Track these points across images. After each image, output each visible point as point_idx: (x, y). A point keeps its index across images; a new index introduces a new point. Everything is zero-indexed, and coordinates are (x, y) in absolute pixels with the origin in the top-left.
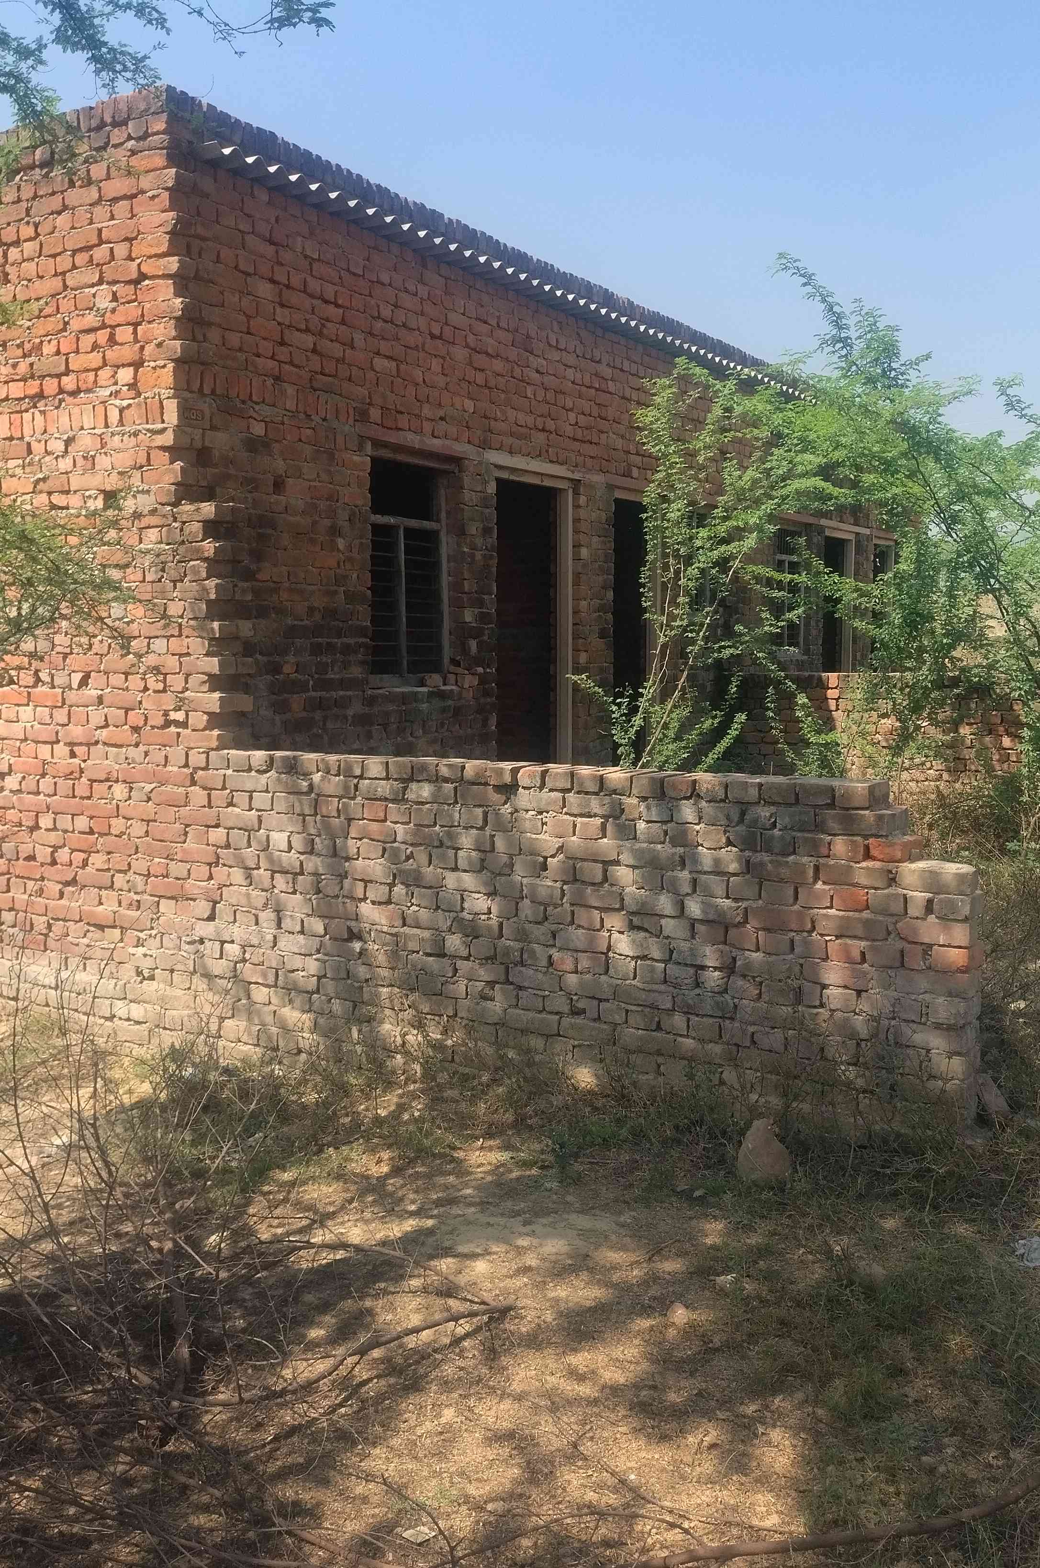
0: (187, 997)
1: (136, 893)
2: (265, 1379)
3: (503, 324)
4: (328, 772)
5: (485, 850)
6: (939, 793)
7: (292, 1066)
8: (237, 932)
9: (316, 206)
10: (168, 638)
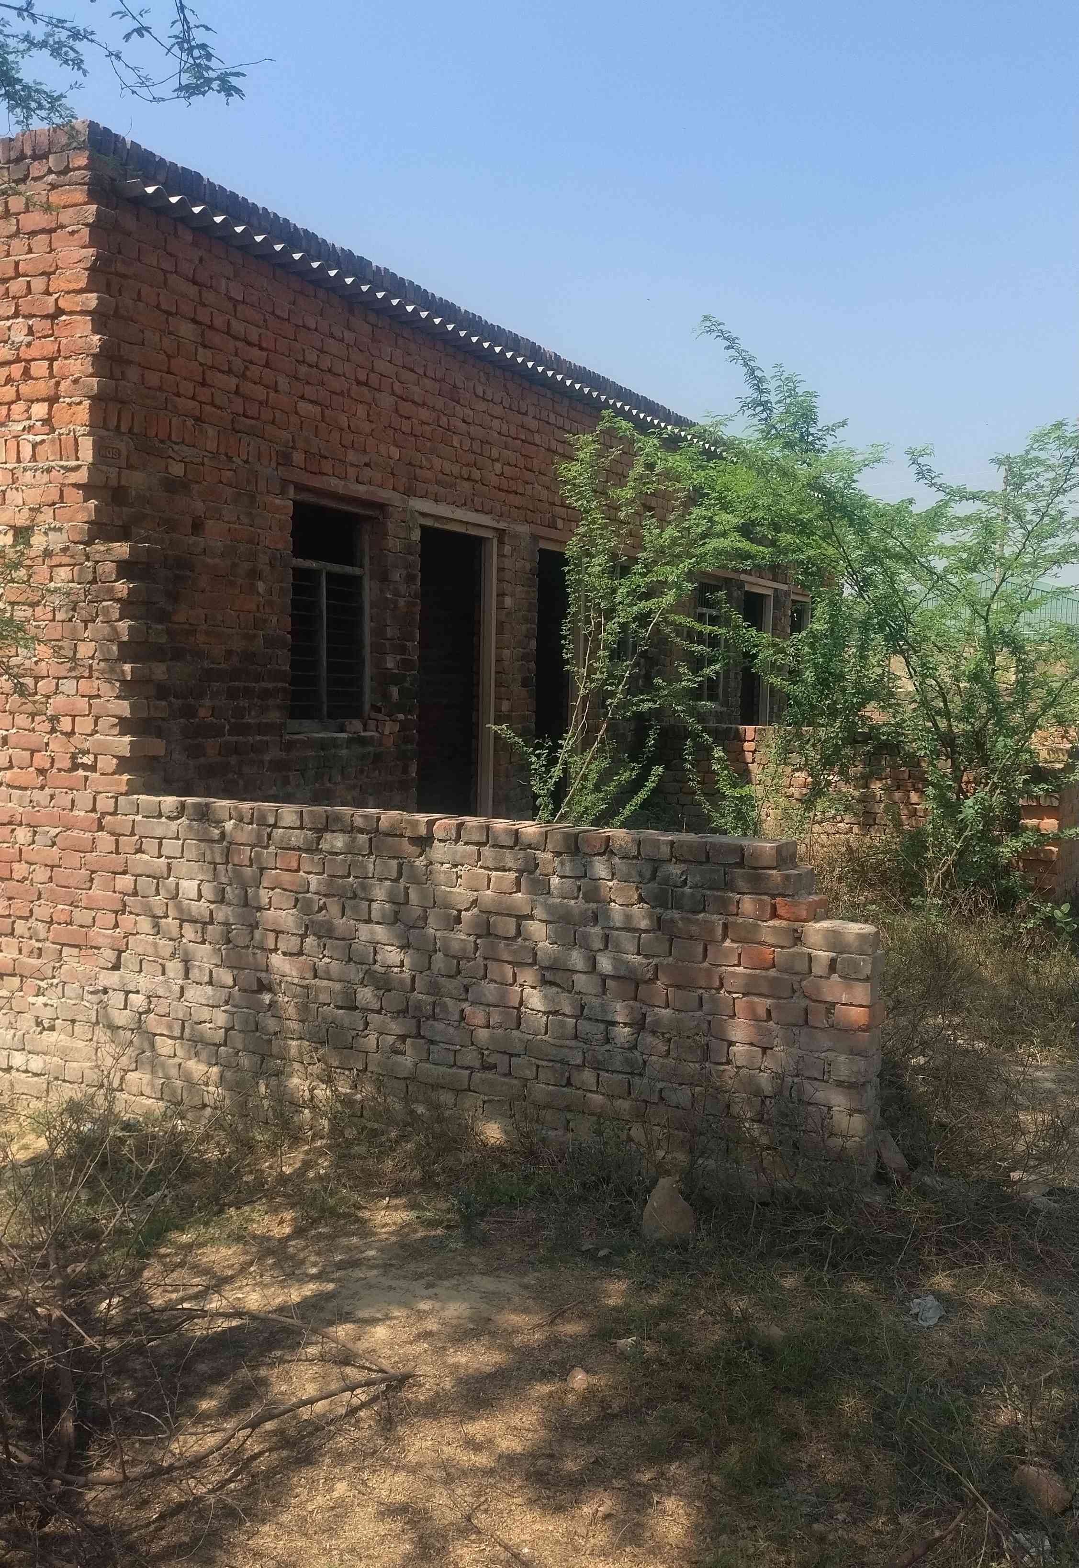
0: (89, 1049)
1: (37, 940)
2: (152, 1454)
3: (430, 373)
4: (241, 820)
5: (399, 902)
6: (849, 848)
7: (197, 1121)
8: (143, 982)
9: (240, 248)
10: (78, 679)
